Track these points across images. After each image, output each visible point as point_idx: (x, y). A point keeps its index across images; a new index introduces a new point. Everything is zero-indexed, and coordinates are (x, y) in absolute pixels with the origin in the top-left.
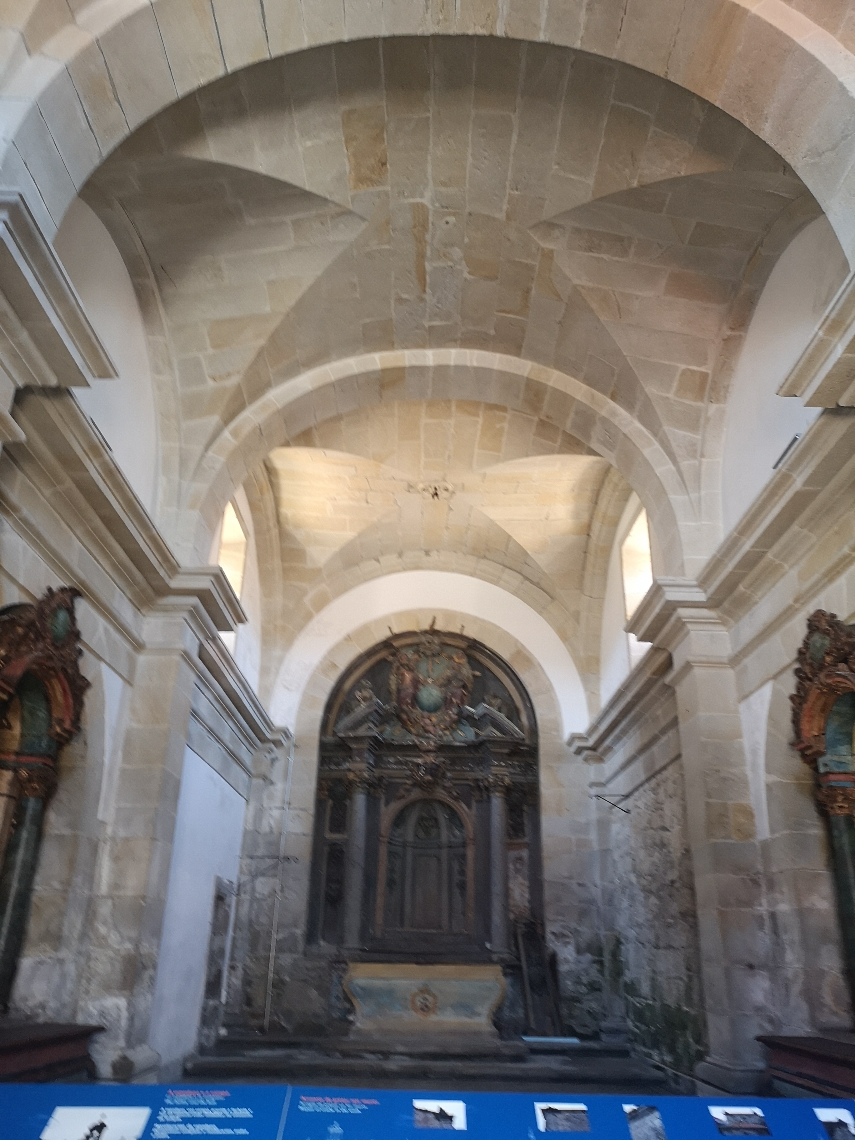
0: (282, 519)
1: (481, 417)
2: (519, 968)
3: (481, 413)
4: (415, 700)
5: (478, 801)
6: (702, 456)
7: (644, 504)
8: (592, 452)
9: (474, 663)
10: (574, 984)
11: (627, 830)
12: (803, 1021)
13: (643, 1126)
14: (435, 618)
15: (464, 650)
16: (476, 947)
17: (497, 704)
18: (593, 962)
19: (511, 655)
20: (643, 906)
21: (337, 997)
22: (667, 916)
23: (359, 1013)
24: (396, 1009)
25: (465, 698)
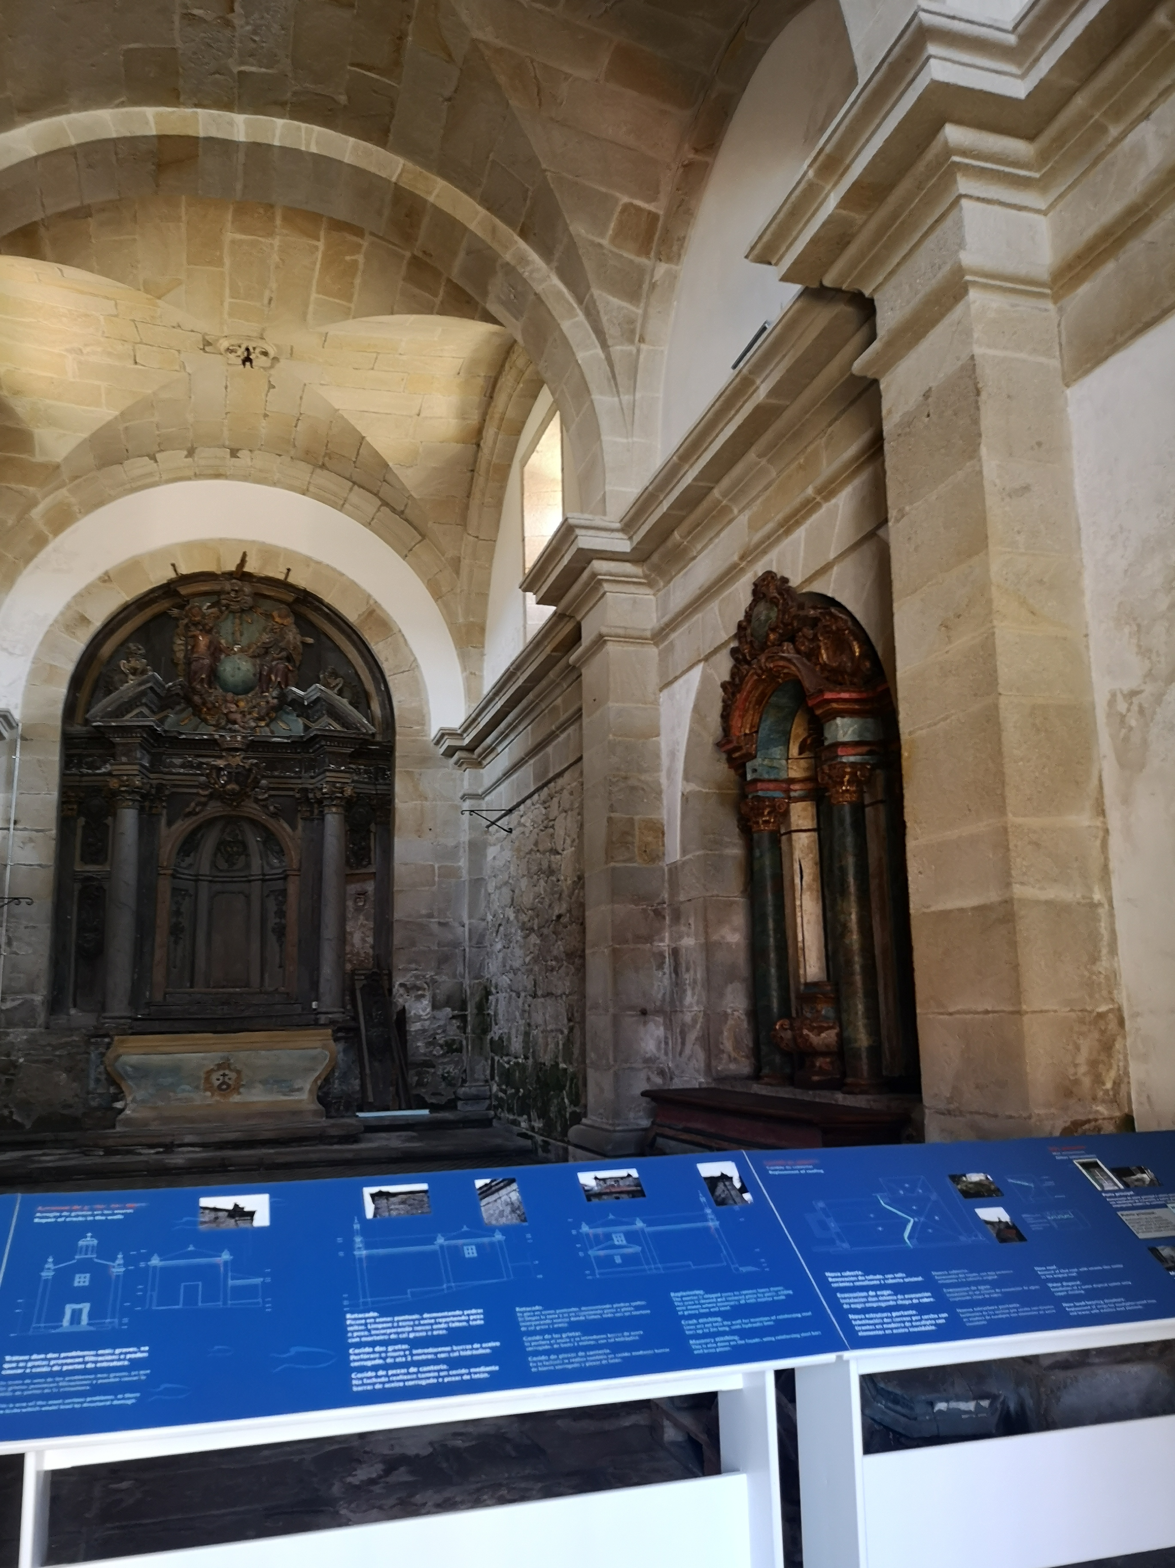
1: (322, 240)
2: (357, 1029)
3: (322, 234)
4: (214, 676)
5: (304, 819)
6: (642, 340)
7: (557, 405)
8: (488, 318)
9: (304, 625)
10: (429, 1044)
11: (507, 854)
12: (698, 1071)
13: (496, 1201)
14: (245, 555)
15: (289, 605)
16: (298, 1008)
17: (337, 685)
18: (454, 1017)
19: (360, 616)
20: (521, 947)
21: (98, 1081)
22: (548, 958)
23: (129, 1099)
24: (184, 1091)
25: (290, 675)
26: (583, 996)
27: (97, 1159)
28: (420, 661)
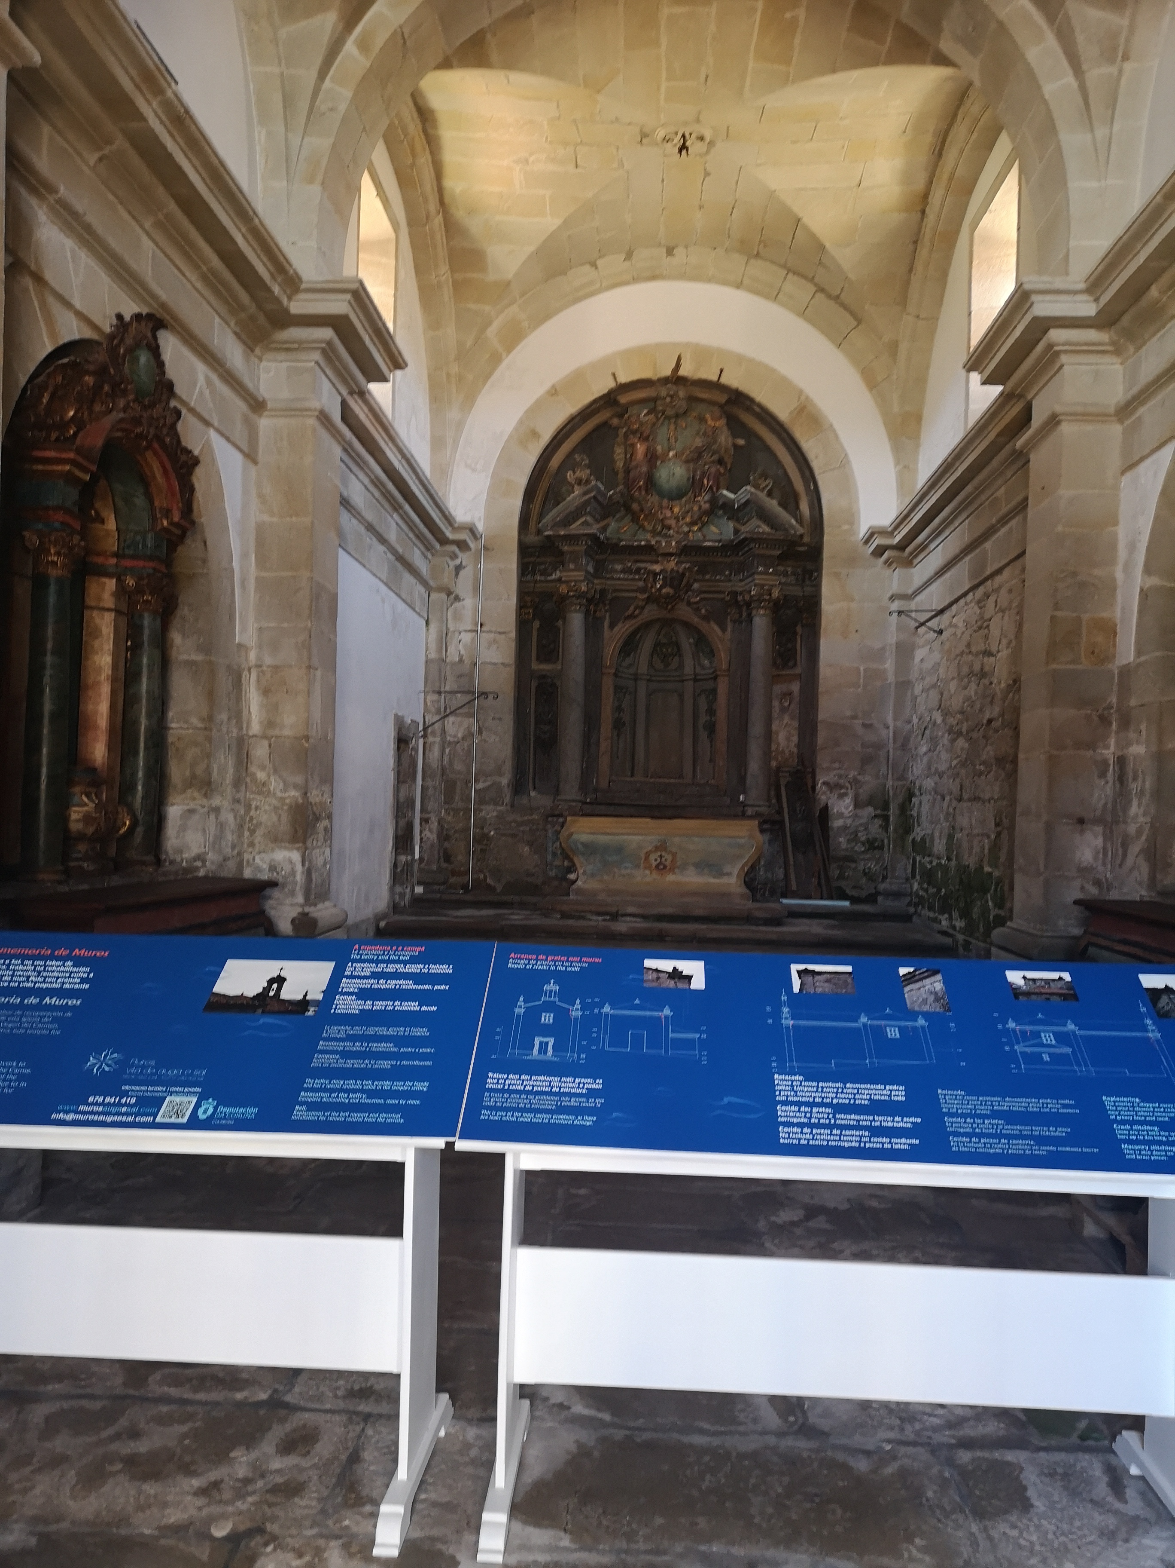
0: (447, 200)
2: (782, 823)
4: (651, 483)
5: (734, 621)
6: (1126, 58)
7: (1017, 154)
8: (941, 60)
9: (735, 426)
10: (849, 841)
11: (936, 656)
12: (1140, 884)
13: (919, 989)
14: (679, 359)
15: (721, 406)
16: (727, 800)
17: (767, 486)
18: (876, 816)
19: (791, 413)
20: (947, 751)
21: (554, 855)
22: (977, 762)
23: (581, 871)
24: (626, 868)
25: (721, 479)
26: (1013, 803)
27: (554, 921)
28: (851, 456)
